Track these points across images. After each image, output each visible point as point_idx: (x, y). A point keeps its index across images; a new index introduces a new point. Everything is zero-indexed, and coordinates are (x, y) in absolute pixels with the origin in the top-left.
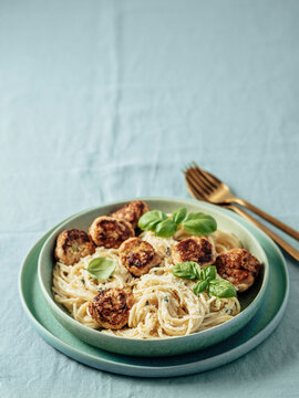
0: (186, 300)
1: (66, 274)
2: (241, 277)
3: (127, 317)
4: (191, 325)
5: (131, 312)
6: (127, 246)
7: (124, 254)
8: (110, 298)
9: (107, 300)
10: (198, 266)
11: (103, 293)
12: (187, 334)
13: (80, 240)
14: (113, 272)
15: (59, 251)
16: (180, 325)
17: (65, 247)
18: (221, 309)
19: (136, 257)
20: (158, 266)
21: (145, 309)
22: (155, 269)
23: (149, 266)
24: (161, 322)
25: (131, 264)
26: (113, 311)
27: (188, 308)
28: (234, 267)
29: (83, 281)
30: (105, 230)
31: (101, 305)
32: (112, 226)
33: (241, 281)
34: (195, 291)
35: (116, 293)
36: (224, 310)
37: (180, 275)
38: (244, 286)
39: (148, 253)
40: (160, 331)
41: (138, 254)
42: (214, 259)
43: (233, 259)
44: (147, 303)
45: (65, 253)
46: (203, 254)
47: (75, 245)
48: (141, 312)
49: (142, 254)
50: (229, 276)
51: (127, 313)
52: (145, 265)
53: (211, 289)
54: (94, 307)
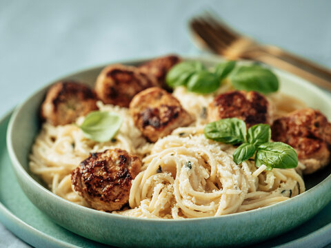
1: (53, 139)
2: (311, 148)
3: (128, 191)
4: (223, 203)
5: (134, 182)
6: (143, 100)
7: (137, 110)
8: (105, 162)
9: (99, 165)
10: (243, 125)
11: (96, 155)
12: (217, 215)
13: (80, 96)
14: (118, 132)
15: (48, 108)
16: (206, 202)
17: (56, 102)
18: (274, 188)
19: (154, 113)
20: (186, 126)
21: (155, 177)
22: (180, 130)
23: (171, 126)
24: (177, 198)
25: (146, 124)
26: (108, 181)
27: (223, 181)
28: (300, 134)
29: (73, 145)
30: (117, 82)
31: (91, 171)
32: (126, 77)
33: (309, 155)
34: (235, 159)
35: (115, 156)
36: (279, 190)
37: (214, 136)
38: (314, 162)
39: (171, 108)
40: (174, 211)
41: (157, 110)
42: (271, 121)
43: (298, 123)
44: (160, 170)
45: (56, 110)
46: (253, 112)
47: (72, 101)
48: (148, 182)
49: (162, 110)
51: (128, 185)
52: (166, 124)
53: (261, 156)
54: (79, 174)
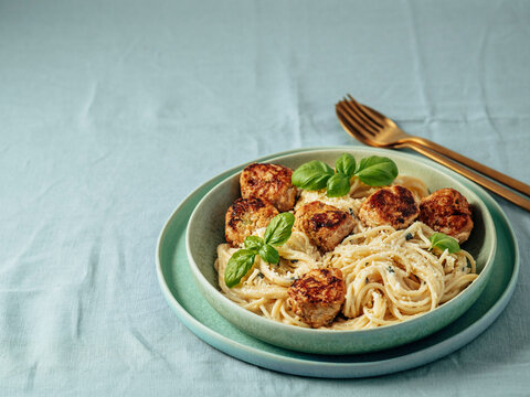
0: (415, 265)
2: (459, 223)
12: (433, 309)
16: (420, 298)
20: (351, 233)
22: (350, 238)
24: (395, 301)
27: (421, 275)
28: (446, 213)
33: (459, 229)
36: (459, 269)
38: (465, 235)
40: (396, 313)
42: (419, 209)
43: (441, 204)
44: (367, 280)
48: (362, 293)
50: (442, 226)
